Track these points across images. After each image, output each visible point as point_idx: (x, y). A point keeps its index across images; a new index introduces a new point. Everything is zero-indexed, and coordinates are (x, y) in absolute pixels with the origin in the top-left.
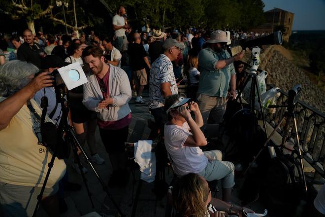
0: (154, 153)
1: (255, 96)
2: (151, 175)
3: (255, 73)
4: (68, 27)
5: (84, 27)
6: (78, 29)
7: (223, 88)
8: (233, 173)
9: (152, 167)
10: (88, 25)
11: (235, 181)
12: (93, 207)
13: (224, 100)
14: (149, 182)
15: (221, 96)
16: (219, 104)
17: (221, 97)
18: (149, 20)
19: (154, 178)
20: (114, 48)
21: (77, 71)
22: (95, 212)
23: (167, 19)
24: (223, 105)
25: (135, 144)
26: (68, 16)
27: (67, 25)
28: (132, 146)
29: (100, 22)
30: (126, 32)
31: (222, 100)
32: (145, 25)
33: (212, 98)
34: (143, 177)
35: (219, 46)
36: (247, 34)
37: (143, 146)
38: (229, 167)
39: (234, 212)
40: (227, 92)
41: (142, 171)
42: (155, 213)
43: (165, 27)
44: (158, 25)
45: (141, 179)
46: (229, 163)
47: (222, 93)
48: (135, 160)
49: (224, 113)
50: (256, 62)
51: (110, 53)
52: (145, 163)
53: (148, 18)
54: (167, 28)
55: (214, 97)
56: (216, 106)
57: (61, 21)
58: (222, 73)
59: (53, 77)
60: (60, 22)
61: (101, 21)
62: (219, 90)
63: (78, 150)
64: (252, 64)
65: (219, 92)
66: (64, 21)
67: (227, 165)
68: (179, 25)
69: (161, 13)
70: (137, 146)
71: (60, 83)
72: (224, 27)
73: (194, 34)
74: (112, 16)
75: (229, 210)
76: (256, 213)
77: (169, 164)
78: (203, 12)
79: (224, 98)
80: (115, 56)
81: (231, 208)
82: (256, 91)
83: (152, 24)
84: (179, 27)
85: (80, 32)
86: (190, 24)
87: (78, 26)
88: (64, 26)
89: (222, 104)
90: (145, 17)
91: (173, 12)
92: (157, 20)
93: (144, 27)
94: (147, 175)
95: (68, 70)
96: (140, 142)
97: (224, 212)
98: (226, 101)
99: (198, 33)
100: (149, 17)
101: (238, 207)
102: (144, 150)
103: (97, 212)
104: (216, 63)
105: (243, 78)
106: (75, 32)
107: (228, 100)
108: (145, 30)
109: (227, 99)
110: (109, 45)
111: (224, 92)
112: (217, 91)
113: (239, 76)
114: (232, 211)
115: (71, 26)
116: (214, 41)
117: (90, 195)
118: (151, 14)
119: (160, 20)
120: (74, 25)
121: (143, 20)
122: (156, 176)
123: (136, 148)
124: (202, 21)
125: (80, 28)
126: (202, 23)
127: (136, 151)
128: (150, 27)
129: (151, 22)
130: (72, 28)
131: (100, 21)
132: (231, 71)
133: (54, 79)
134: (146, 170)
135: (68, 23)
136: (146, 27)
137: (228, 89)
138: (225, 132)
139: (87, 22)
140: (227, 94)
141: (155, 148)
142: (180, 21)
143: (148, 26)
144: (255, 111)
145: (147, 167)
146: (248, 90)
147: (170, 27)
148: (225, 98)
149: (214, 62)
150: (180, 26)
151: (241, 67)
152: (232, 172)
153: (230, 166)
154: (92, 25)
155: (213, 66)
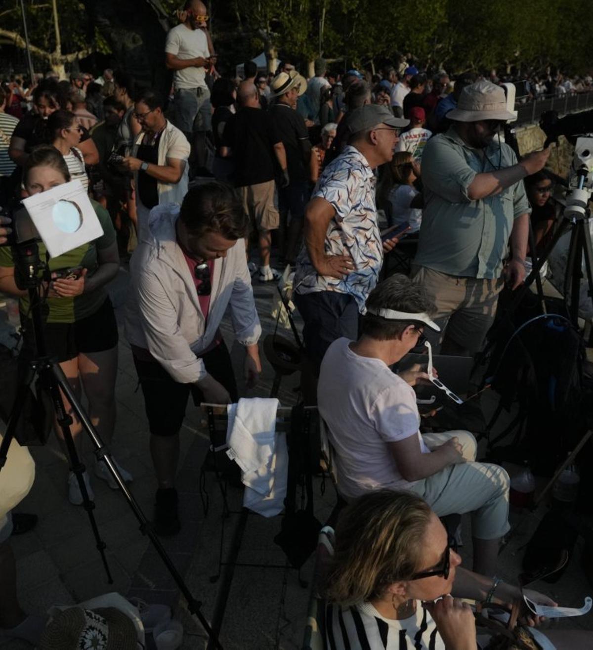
0: (284, 434)
1: (581, 276)
2: (272, 496)
3: (582, 210)
4: (34, 53)
5: (80, 56)
6: (62, 62)
7: (488, 254)
8: (506, 496)
9: (275, 475)
10: (94, 48)
11: (511, 519)
12: (111, 582)
13: (489, 288)
14: (267, 514)
15: (479, 276)
16: (472, 299)
17: (482, 280)
18: (276, 34)
19: (282, 504)
20: (170, 126)
21: (74, 204)
22: (115, 594)
23: (332, 34)
24: (488, 302)
25: (230, 407)
26: (33, 20)
27: (32, 48)
28: (221, 412)
29: (131, 46)
30: (207, 74)
31: (485, 287)
32: (266, 50)
33: (455, 281)
34: (250, 500)
35: (481, 129)
36: (576, 84)
37: (251, 415)
38: (493, 479)
39: (500, 602)
40: (501, 266)
41: (247, 483)
42: (282, 602)
43: (325, 56)
44: (305, 52)
45: (245, 505)
46: (494, 467)
47: (483, 268)
48: (228, 452)
49: (490, 324)
50: (586, 180)
51: (158, 141)
52: (257, 463)
53: (273, 30)
54: (331, 60)
55: (461, 277)
56: (465, 303)
57: (13, 35)
58: (488, 207)
59: (9, 220)
60: (10, 38)
61: (134, 41)
62: (477, 258)
63: (71, 422)
64: (575, 184)
65: (475, 266)
66: (23, 35)
67: (489, 474)
68: (367, 51)
69: (314, 15)
70: (235, 413)
71: (27, 237)
72: (507, 61)
73: (412, 85)
74: (166, 26)
75: (485, 594)
76: (559, 606)
77: (324, 465)
78: (441, 13)
79: (489, 281)
80: (169, 150)
81: (492, 591)
82: (583, 264)
83: (287, 47)
84: (368, 59)
85: (68, 68)
86: (401, 48)
87: (64, 52)
88: (22, 52)
89: (482, 299)
90: (266, 28)
91: (351, 12)
92: (301, 37)
93: (263, 55)
94: (263, 496)
95: (52, 203)
96: (243, 402)
97: (473, 602)
98: (496, 292)
99: (423, 81)
100: (275, 26)
101: (511, 588)
102: (255, 426)
103: (121, 594)
104: (470, 181)
105: (550, 222)
106: (55, 68)
107: (502, 287)
108: (265, 64)
109: (498, 285)
110: (155, 116)
111: (490, 265)
112: (469, 261)
113: (539, 216)
114: (494, 600)
115: (42, 52)
116: (466, 117)
117: (101, 546)
118: (285, 18)
119: (309, 36)
120: (53, 49)
121: (259, 36)
122: (286, 501)
123: (233, 421)
124: (439, 42)
125: (70, 58)
126: (440, 46)
127: (232, 429)
128: (279, 58)
129: (283, 40)
130: (45, 57)
131: (132, 41)
132: (515, 204)
133: (11, 225)
134: (260, 481)
135: (33, 43)
136: (269, 58)
137: (503, 256)
138: (488, 380)
139: (89, 40)
140: (499, 272)
141: (286, 419)
142: (372, 40)
143: (272, 52)
144: (581, 322)
145: (262, 472)
146: (563, 258)
147: (341, 59)
148: (494, 283)
149: (465, 179)
150: (370, 54)
151: (544, 190)
152: (504, 492)
153: (497, 477)
154: (106, 51)
155: (461, 188)
